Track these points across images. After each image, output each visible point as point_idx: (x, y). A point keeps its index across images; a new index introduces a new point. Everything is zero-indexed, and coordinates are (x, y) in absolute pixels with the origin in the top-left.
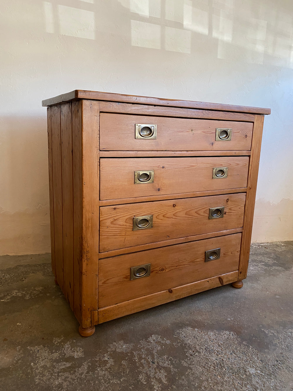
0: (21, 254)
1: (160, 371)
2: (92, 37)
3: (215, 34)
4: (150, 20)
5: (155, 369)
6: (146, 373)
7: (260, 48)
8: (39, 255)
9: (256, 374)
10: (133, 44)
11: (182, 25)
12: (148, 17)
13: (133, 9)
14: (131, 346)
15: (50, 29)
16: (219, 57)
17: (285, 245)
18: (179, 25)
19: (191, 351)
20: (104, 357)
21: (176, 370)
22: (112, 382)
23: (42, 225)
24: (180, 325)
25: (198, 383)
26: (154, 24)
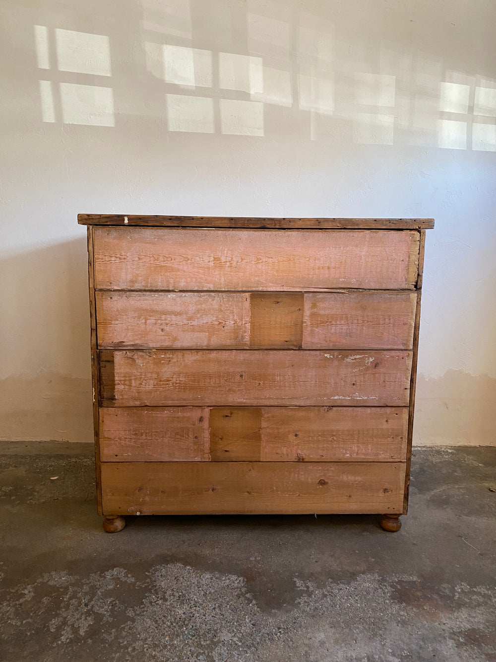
0: (16, 439)
1: (88, 618)
2: (110, 123)
3: (304, 104)
4: (198, 92)
5: (82, 614)
6: (65, 618)
7: (386, 120)
8: (40, 442)
9: (228, 642)
10: (171, 129)
11: (249, 94)
12: (194, 88)
13: (169, 78)
14: (72, 579)
15: (49, 117)
16: (312, 139)
17: (455, 452)
18: (243, 95)
19: (154, 597)
20: (25, 588)
21: (111, 620)
22: (10, 623)
23: (44, 397)
24: (169, 559)
25: (127, 641)
26: (204, 97)
